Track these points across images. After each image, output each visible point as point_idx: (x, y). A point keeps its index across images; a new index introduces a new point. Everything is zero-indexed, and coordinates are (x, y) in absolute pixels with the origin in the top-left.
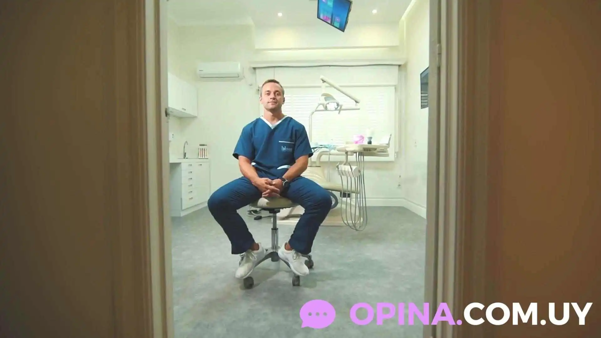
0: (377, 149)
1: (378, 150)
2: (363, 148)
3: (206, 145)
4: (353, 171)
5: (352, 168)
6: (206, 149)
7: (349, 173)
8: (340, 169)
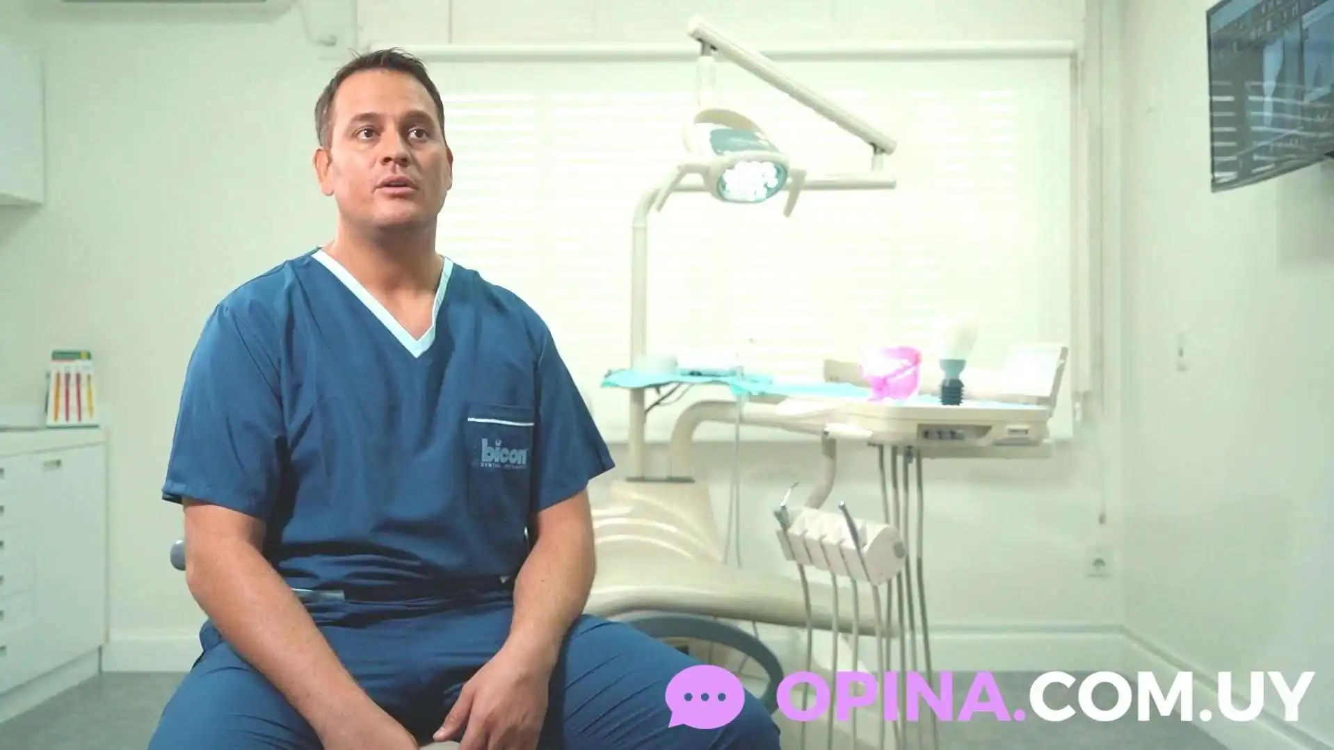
0: (993, 432)
1: (998, 433)
2: (920, 426)
3: (89, 356)
4: (865, 549)
5: (860, 535)
6: (89, 377)
7: (843, 556)
8: (794, 530)
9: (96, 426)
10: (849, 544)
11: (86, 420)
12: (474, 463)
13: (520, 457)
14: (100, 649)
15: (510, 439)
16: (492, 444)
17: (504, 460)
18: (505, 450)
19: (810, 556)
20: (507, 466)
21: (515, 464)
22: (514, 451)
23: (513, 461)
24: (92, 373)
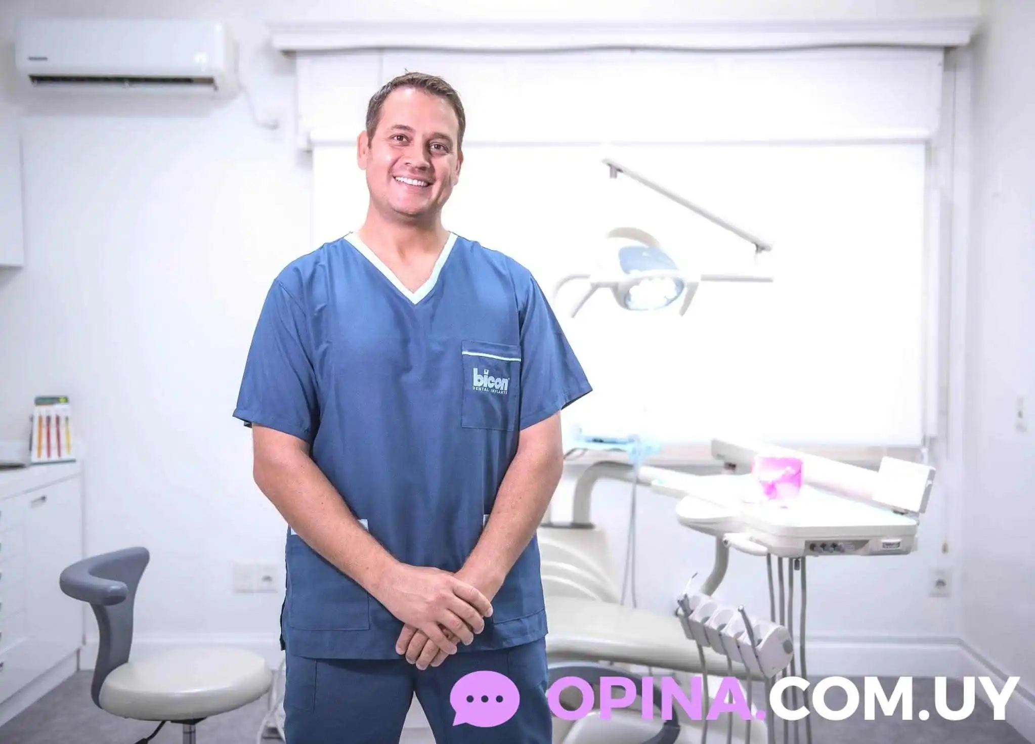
1: (873, 546)
2: (807, 543)
3: (66, 400)
4: (760, 647)
5: (755, 632)
6: (67, 419)
7: (739, 647)
8: (696, 617)
9: (73, 461)
10: (745, 639)
11: (65, 456)
12: (467, 387)
13: (502, 384)
14: (78, 652)
15: (496, 370)
16: (481, 373)
17: (491, 386)
18: (492, 378)
19: (707, 639)
20: (493, 391)
21: (499, 390)
22: (499, 380)
23: (497, 387)
24: (69, 415)
